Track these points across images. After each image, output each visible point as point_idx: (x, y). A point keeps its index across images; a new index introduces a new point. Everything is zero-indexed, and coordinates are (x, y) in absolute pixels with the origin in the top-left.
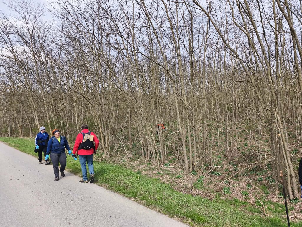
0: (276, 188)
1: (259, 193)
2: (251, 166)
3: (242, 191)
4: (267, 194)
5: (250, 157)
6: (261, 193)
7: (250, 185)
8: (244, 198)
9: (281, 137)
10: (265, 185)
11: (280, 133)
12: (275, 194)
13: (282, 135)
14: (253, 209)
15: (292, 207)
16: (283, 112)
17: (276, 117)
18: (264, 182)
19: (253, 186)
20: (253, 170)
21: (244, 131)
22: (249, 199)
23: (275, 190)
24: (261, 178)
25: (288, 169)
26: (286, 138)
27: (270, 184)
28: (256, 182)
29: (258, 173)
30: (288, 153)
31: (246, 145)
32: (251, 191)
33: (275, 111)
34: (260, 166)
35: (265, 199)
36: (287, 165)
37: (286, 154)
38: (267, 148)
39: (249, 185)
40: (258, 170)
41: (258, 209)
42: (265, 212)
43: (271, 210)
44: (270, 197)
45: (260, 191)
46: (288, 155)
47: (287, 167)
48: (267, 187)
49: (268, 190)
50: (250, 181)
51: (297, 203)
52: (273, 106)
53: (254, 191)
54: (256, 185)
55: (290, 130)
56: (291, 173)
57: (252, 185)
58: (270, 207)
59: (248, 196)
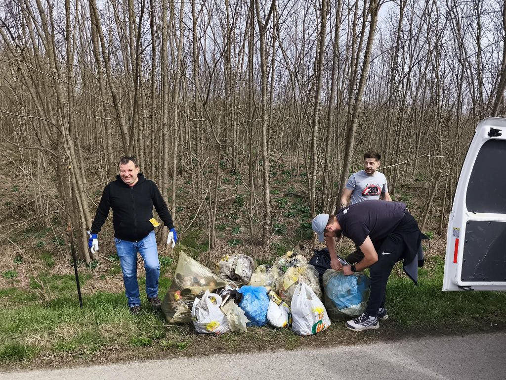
0: (66, 253)
1: (37, 268)
2: (23, 224)
3: (4, 271)
4: (51, 266)
5: (23, 210)
6: (42, 266)
7: (21, 258)
8: (8, 283)
9: (72, 170)
10: (49, 252)
11: (71, 164)
12: (65, 262)
13: (74, 167)
14: (24, 296)
15: (90, 274)
16: (77, 130)
17: (64, 136)
18: (48, 248)
19: (27, 257)
20: (28, 231)
21: (11, 163)
22: (18, 282)
23: (65, 257)
24: (41, 243)
25: (83, 219)
26: (81, 172)
27: (56, 248)
28: (32, 250)
29: (36, 234)
30: (83, 194)
31: (15, 189)
32: (24, 267)
33: (63, 126)
34: (41, 223)
35: (48, 274)
36: (82, 213)
37: (81, 196)
38: (54, 192)
39: (19, 258)
40: (37, 231)
41: (34, 294)
42: (45, 295)
43: (57, 288)
44: (55, 270)
45: (40, 264)
46: (84, 198)
47: (83, 216)
48: (51, 255)
49: (53, 259)
50: (21, 251)
51: (95, 267)
52: (60, 118)
53: (28, 267)
54: (31, 256)
55: (91, 161)
56: (88, 224)
57: (25, 258)
58: (55, 285)
59: (16, 277)
